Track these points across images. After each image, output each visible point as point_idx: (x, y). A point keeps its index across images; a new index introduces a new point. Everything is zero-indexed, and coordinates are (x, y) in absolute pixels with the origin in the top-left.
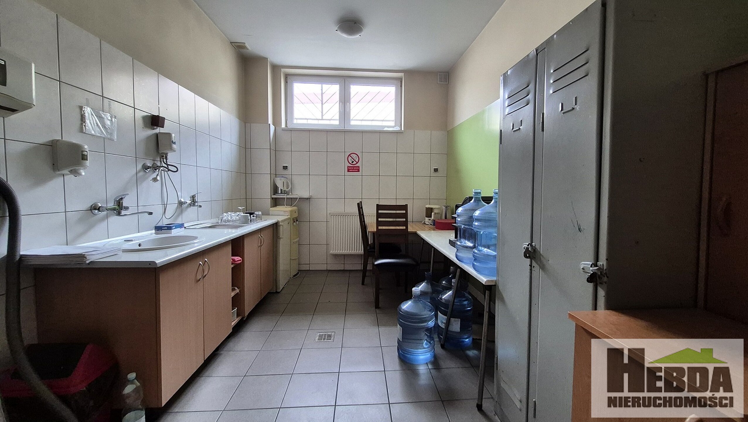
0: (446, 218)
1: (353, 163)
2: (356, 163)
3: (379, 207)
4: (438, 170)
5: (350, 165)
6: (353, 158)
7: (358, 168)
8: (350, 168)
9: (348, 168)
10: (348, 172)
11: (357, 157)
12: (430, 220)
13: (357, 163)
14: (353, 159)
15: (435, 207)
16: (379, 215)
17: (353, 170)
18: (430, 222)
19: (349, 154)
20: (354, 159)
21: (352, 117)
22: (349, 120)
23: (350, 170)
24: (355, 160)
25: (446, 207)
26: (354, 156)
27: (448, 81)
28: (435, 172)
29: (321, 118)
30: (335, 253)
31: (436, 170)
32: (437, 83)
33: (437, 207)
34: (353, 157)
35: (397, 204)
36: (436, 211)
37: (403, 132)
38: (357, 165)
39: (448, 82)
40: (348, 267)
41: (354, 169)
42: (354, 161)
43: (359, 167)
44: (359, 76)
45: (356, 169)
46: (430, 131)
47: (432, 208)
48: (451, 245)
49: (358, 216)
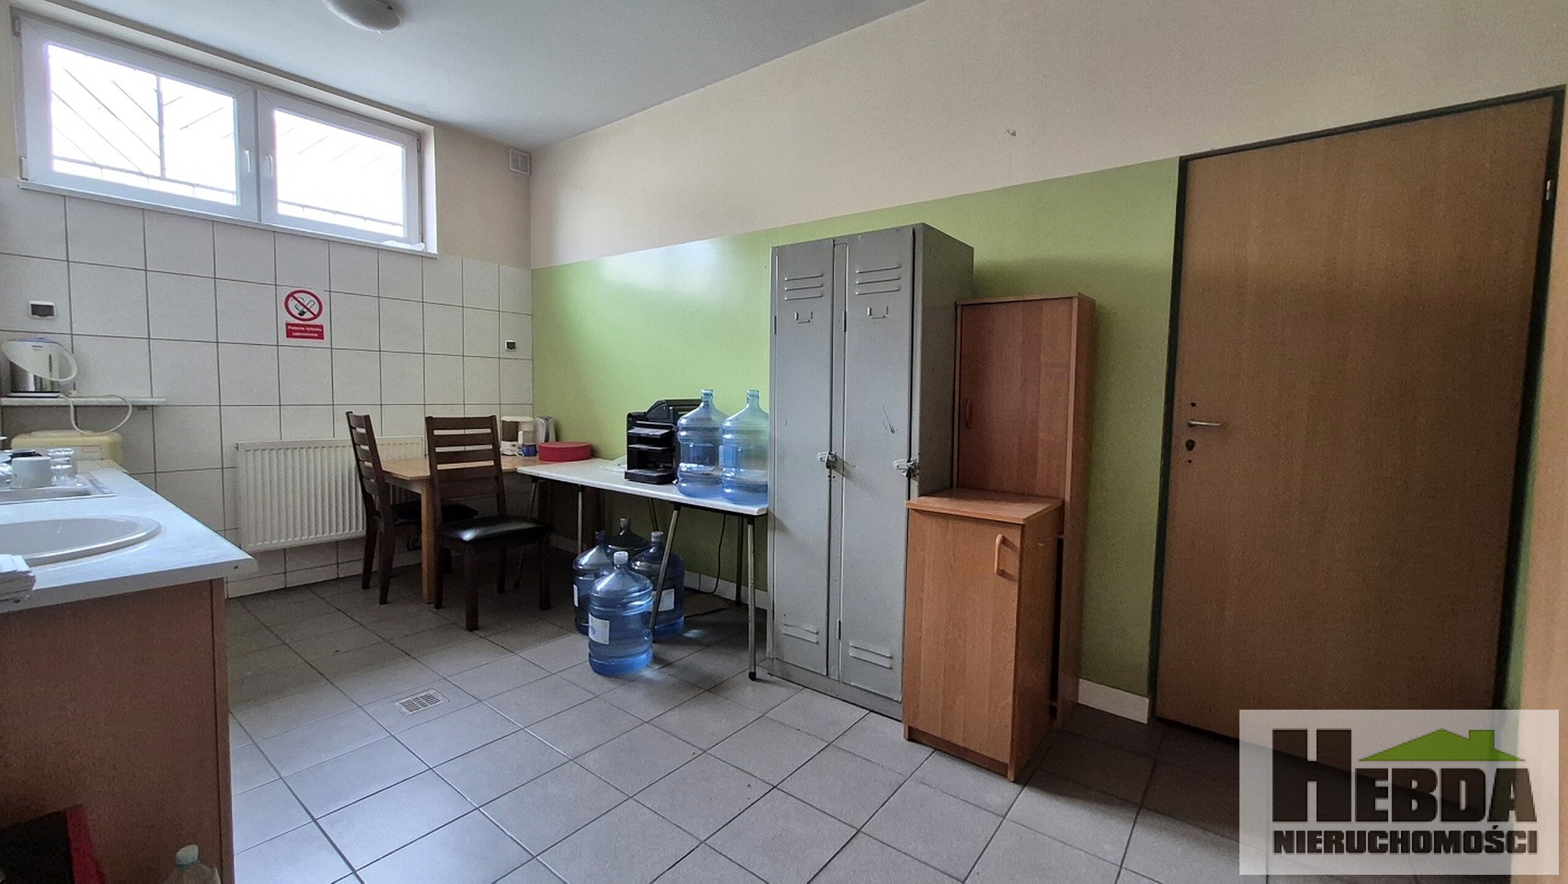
0: (547, 440)
1: (305, 316)
2: (312, 316)
3: (432, 423)
4: (514, 345)
5: (295, 320)
6: (302, 304)
7: (321, 330)
8: (295, 328)
9: (289, 327)
10: (287, 337)
11: (316, 301)
12: (514, 446)
13: (316, 317)
14: (302, 307)
15: (523, 420)
16: (433, 441)
17: (304, 334)
18: (516, 451)
19: (289, 292)
20: (305, 307)
21: (281, 195)
22: (274, 201)
23: (294, 334)
24: (309, 310)
25: (547, 419)
26: (306, 299)
27: (529, 170)
28: (509, 349)
29: (158, 174)
30: (262, 549)
31: (511, 346)
32: (509, 169)
33: (529, 419)
34: (302, 301)
35: (466, 416)
36: (525, 428)
37: (437, 258)
38: (313, 321)
39: (529, 172)
40: (294, 580)
41: (306, 331)
42: (305, 310)
43: (321, 327)
44: (299, 94)
45: (311, 332)
46: (497, 266)
47: (517, 423)
48: (631, 480)
49: (350, 446)
